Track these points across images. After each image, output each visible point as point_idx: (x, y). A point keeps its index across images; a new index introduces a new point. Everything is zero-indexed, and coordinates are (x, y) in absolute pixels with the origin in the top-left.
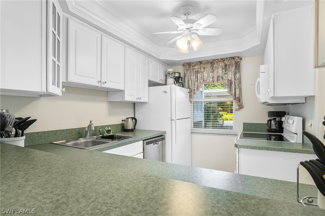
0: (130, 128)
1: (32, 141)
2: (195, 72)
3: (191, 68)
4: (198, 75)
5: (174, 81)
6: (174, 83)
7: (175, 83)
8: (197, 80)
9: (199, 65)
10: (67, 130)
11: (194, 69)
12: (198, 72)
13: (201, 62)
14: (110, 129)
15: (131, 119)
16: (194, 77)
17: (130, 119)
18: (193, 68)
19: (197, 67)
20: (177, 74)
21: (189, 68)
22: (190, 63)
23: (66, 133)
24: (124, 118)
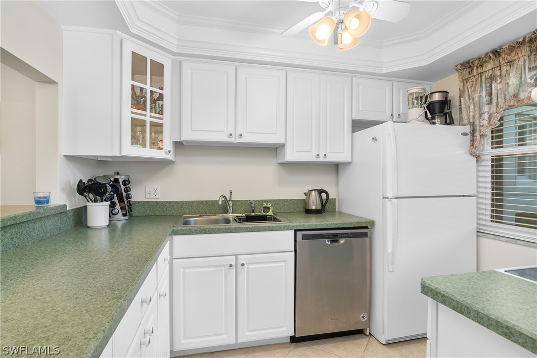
0: (314, 207)
1: (163, 211)
2: (486, 79)
3: (475, 73)
4: (493, 85)
5: (426, 112)
6: (424, 117)
7: (429, 116)
8: (491, 100)
9: (494, 60)
10: (206, 201)
11: (481, 73)
12: (492, 78)
13: (496, 53)
14: (269, 205)
15: (316, 192)
16: (484, 94)
17: (313, 192)
18: (479, 71)
19: (489, 66)
20: (437, 94)
21: (469, 73)
22: (468, 62)
23: (206, 205)
24: (306, 192)
